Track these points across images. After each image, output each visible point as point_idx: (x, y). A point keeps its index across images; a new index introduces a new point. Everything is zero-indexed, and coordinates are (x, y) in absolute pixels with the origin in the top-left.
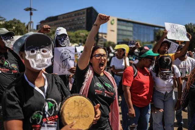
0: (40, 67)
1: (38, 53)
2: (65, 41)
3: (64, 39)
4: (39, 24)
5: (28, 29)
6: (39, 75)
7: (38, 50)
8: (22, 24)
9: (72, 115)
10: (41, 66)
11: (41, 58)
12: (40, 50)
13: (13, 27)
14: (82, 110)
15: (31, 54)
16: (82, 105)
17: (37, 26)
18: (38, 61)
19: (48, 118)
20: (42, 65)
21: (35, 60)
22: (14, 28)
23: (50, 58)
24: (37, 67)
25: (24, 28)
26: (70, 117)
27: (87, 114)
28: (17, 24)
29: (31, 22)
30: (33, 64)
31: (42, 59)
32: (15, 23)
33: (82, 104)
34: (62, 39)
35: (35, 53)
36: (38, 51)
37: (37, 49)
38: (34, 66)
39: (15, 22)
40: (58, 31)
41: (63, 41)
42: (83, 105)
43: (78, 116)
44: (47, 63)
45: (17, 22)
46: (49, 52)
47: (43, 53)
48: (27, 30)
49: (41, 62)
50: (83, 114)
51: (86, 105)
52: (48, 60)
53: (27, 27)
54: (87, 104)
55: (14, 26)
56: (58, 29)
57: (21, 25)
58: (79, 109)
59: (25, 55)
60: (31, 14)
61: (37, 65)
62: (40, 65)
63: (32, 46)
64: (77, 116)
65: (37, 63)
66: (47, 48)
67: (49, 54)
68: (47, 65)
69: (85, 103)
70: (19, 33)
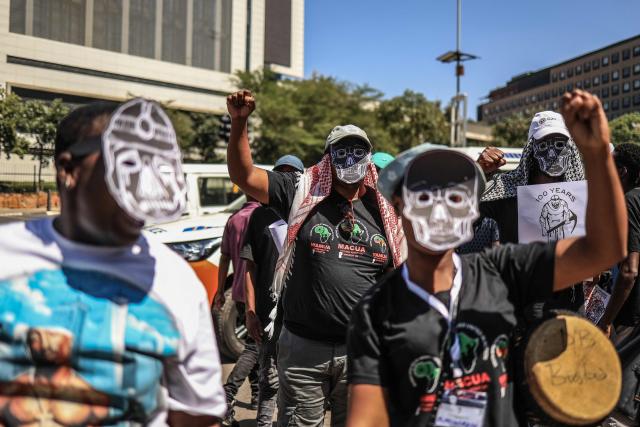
0: (439, 243)
1: (439, 202)
2: (561, 158)
3: (558, 152)
4: (487, 101)
5: (449, 120)
6: (444, 260)
7: (439, 192)
8: (430, 104)
9: (559, 370)
10: (442, 239)
11: (444, 216)
12: (443, 195)
13: (402, 117)
14: (585, 357)
15: (420, 204)
16: (581, 344)
17: (480, 109)
18: (434, 224)
19: (459, 381)
20: (445, 237)
21: (428, 221)
22: (407, 119)
23: (468, 221)
24: (433, 240)
25: (439, 119)
26: (554, 376)
27: (601, 369)
28: (417, 108)
29: (458, 99)
30: (421, 231)
31: (446, 221)
32: (410, 105)
33: (582, 338)
34: (552, 153)
35: (430, 202)
36: (439, 198)
37: (435, 191)
38: (422, 237)
39: (411, 100)
40: (536, 124)
41: (555, 159)
42: (585, 343)
43: (576, 376)
44: (459, 234)
45: (415, 100)
46: (469, 202)
47: (450, 204)
48: (446, 124)
49: (444, 227)
50: (589, 369)
51: (594, 344)
52: (462, 224)
53: (448, 115)
54: (596, 339)
55: (406, 113)
56: (536, 119)
57: (428, 109)
58: (575, 353)
59: (404, 205)
60: (460, 71)
61: (431, 236)
62: (441, 236)
63: (424, 182)
64: (572, 373)
65: (434, 231)
66: (461, 190)
67: (468, 208)
68: (457, 239)
69: (590, 337)
70: (421, 136)
